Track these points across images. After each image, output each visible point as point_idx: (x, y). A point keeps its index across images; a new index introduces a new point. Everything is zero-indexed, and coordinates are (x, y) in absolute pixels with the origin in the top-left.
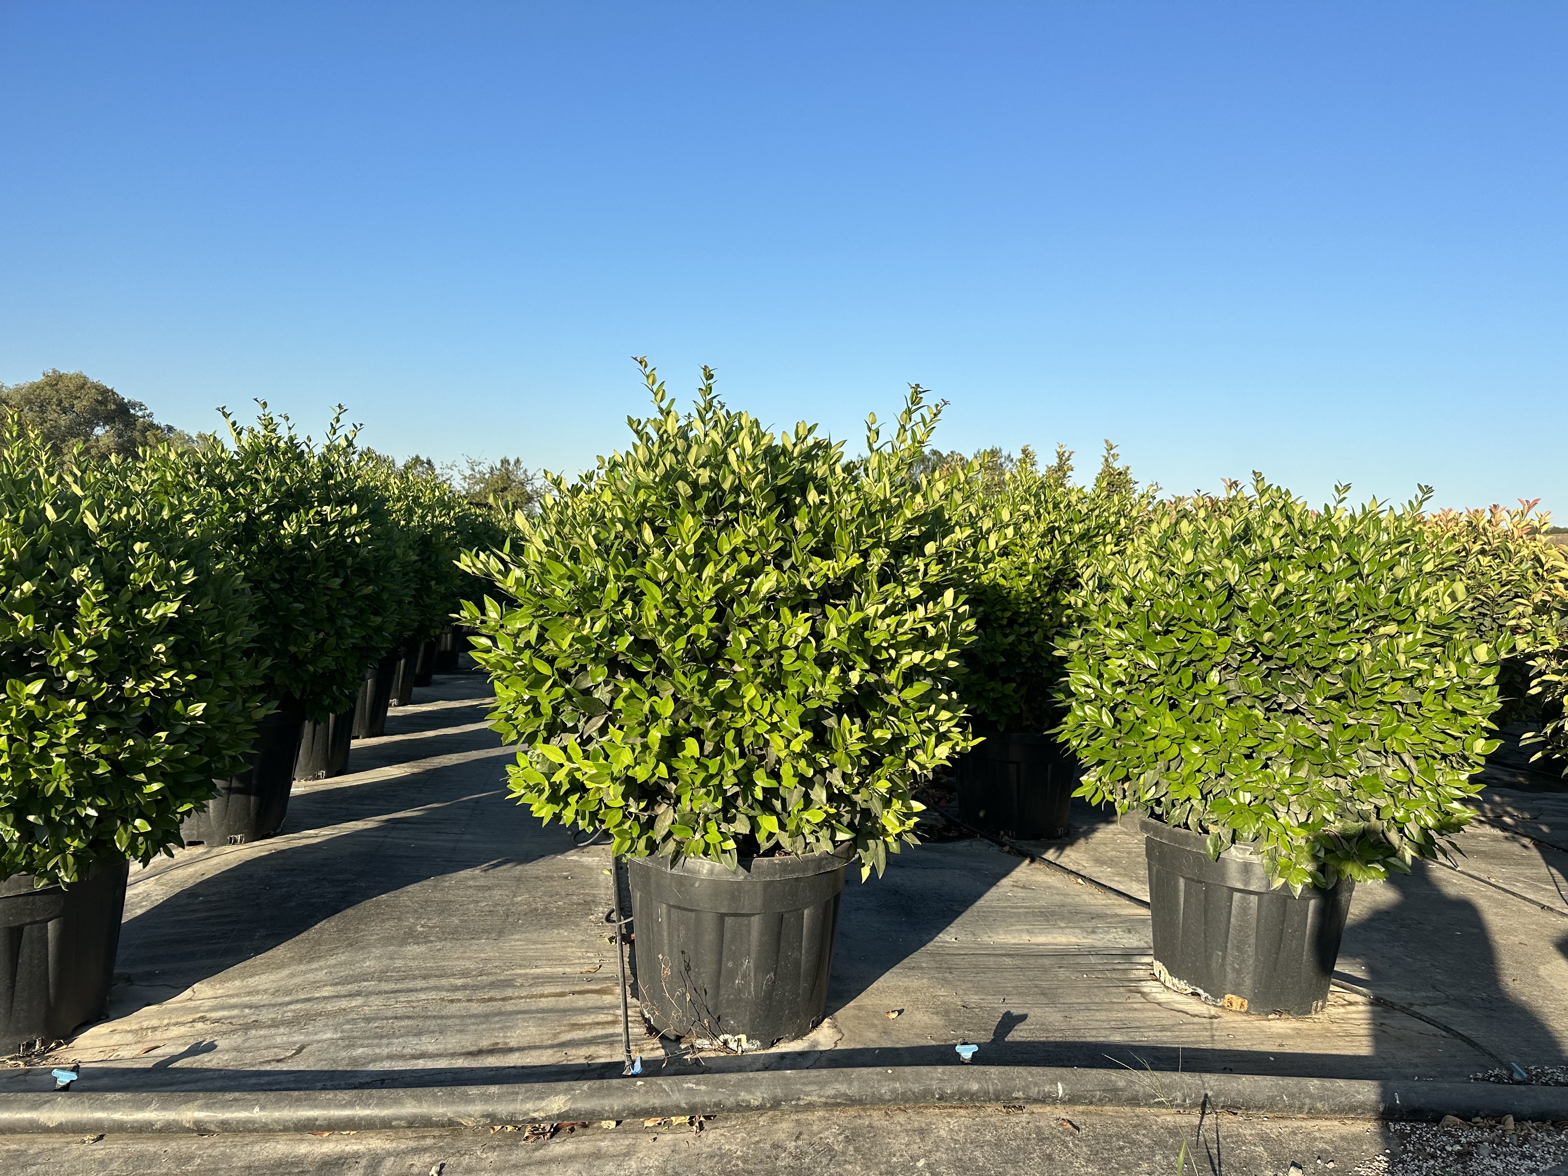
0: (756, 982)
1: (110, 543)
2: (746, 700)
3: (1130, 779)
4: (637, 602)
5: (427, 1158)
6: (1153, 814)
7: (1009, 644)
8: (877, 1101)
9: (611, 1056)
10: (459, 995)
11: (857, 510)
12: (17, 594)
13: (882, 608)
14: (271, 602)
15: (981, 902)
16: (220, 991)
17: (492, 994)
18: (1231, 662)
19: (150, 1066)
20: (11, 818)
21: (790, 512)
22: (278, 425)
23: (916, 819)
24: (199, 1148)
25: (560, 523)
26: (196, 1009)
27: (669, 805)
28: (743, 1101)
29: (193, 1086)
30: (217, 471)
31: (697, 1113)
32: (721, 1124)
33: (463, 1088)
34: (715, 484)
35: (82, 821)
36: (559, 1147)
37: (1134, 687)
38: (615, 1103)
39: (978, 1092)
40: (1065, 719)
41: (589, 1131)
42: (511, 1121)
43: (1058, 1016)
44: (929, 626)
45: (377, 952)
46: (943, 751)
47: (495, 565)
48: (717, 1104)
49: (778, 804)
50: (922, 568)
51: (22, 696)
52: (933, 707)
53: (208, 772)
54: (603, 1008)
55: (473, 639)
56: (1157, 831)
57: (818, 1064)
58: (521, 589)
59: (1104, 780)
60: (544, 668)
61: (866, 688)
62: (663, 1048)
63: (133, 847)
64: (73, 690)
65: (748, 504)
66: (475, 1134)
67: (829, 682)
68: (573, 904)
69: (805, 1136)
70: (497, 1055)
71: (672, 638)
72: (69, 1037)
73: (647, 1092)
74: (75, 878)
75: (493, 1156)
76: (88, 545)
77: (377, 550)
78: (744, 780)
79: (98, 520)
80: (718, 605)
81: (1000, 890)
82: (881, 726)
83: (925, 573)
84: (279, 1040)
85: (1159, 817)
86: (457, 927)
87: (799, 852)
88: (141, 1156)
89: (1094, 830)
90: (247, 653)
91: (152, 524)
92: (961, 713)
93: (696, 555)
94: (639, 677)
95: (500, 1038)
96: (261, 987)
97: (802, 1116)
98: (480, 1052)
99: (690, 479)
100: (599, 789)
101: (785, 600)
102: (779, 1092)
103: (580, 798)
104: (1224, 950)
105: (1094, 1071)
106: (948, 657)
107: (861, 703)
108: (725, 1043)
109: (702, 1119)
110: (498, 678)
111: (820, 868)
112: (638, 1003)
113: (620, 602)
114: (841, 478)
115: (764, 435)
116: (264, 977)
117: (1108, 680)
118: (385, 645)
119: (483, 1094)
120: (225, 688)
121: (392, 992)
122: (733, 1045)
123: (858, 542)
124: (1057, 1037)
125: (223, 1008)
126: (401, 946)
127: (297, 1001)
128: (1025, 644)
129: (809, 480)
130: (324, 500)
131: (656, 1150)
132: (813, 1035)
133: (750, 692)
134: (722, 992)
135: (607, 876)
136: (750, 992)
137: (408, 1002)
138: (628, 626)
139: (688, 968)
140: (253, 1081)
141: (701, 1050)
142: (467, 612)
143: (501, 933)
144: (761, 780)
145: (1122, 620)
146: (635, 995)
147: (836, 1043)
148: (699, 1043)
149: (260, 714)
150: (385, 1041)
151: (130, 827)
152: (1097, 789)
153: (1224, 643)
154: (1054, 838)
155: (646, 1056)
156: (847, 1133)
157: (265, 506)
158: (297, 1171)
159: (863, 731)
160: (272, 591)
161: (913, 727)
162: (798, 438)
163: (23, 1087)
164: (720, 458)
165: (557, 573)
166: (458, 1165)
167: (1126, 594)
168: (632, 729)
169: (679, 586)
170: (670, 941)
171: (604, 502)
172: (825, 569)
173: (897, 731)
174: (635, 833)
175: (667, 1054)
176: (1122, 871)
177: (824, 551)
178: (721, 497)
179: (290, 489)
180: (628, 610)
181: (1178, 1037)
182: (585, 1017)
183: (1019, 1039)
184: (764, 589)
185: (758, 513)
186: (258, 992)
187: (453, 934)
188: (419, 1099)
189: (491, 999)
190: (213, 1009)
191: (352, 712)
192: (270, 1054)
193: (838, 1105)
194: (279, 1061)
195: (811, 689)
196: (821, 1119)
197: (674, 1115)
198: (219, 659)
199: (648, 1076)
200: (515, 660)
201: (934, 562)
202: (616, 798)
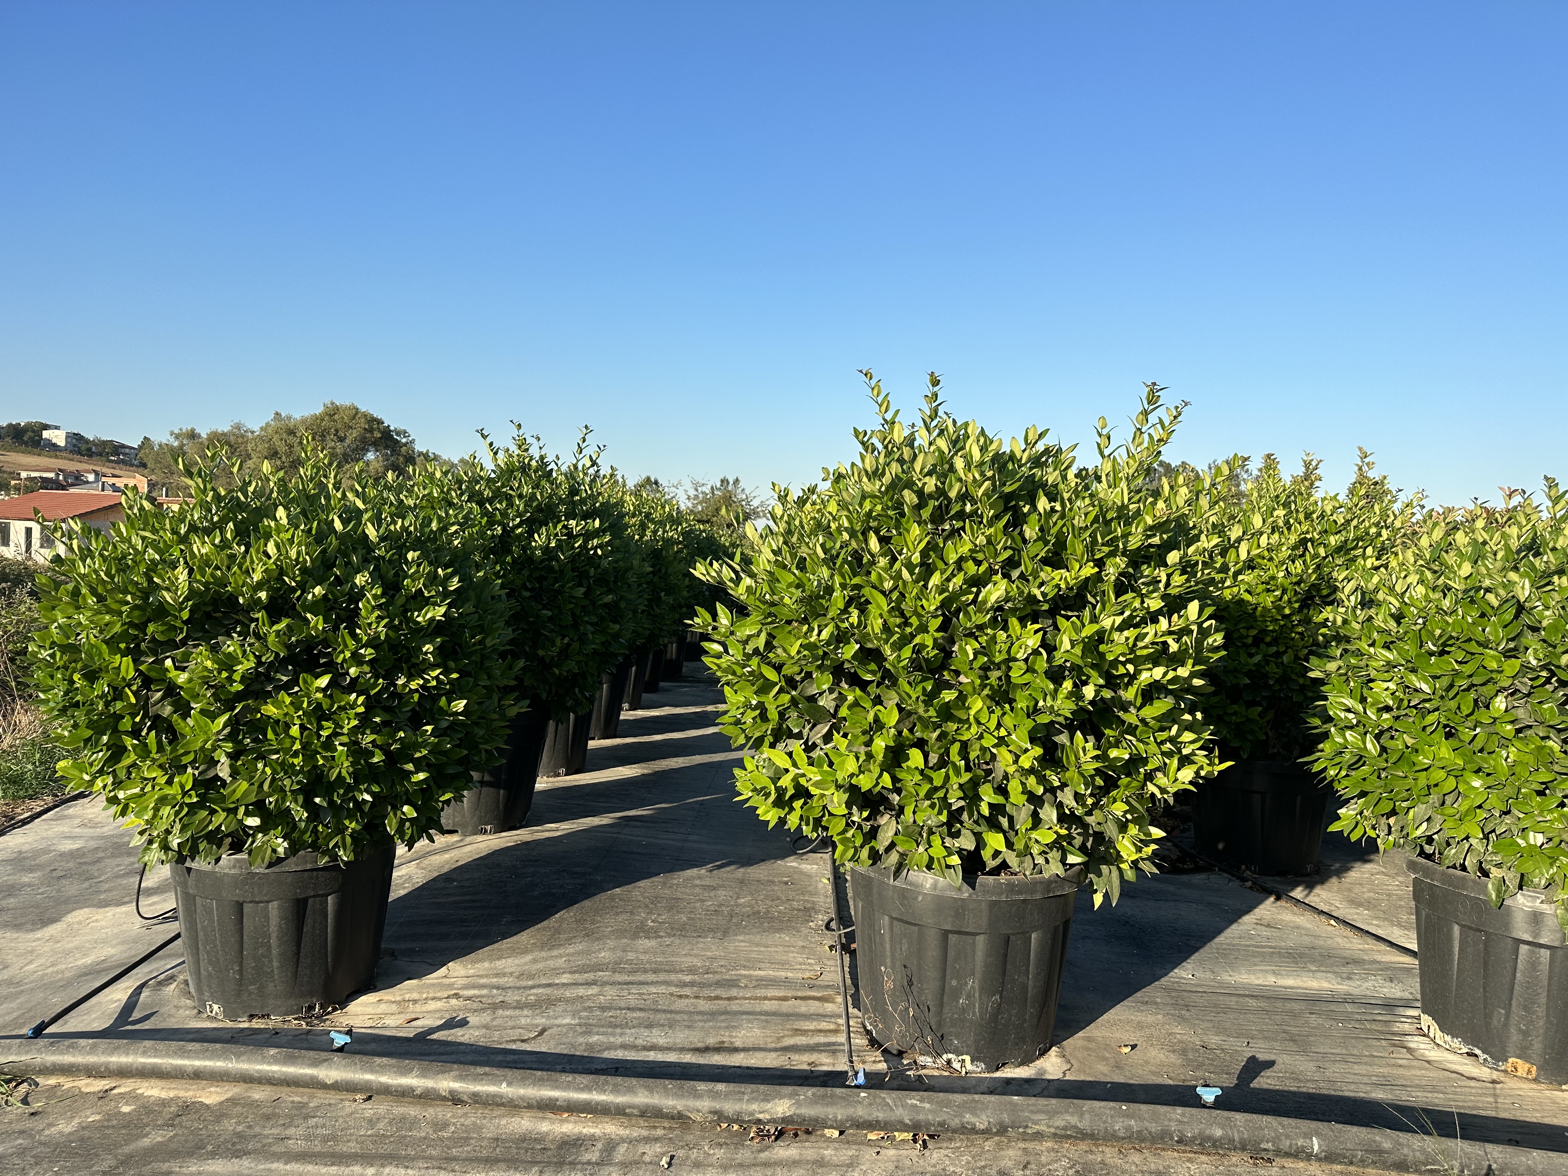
0: (981, 1003)
1: (387, 552)
2: (972, 712)
3: (1396, 814)
4: (863, 610)
5: (658, 1148)
6: (1422, 853)
7: (1255, 665)
8: (1110, 1138)
9: (834, 1065)
10: (687, 991)
11: (1091, 517)
12: (310, 597)
13: (1119, 620)
14: (523, 608)
15: (1220, 939)
16: (471, 971)
17: (718, 992)
18: (1520, 686)
19: (411, 1035)
20: (301, 799)
21: (1018, 521)
22: (530, 445)
23: (1154, 847)
24: (453, 1117)
25: (789, 532)
26: (450, 986)
27: (892, 816)
28: (968, 1123)
29: (448, 1058)
30: (477, 488)
31: (921, 1130)
32: (945, 1145)
33: (692, 1083)
34: (941, 492)
35: (359, 805)
36: (784, 1151)
37: (1403, 713)
38: (839, 1112)
39: (1221, 1138)
40: (1321, 746)
41: (812, 1138)
42: (738, 1120)
43: (1311, 1066)
44: (1170, 641)
45: (611, 943)
46: (1187, 775)
47: (727, 574)
48: (942, 1124)
49: (1004, 822)
50: (1164, 579)
51: (312, 689)
52: (1175, 728)
53: (466, 763)
54: (825, 1016)
55: (706, 645)
56: (1427, 872)
57: (1045, 1092)
58: (751, 597)
59: (1365, 813)
60: (771, 675)
61: (1100, 704)
62: (885, 1061)
63: (400, 831)
64: (354, 686)
65: (974, 513)
66: (703, 1129)
67: (1061, 696)
68: (794, 909)
69: (1033, 1166)
70: (724, 1054)
71: (898, 647)
72: (343, 1003)
73: (870, 1104)
74: (352, 857)
75: (719, 1153)
76: (368, 553)
77: (616, 562)
78: (971, 794)
79: (377, 531)
80: (943, 614)
81: (1241, 927)
82: (1117, 745)
83: (1168, 584)
84: (523, 1021)
85: (1429, 857)
86: (685, 924)
87: (1027, 873)
88: (403, 1119)
89: (1348, 869)
90: (503, 656)
91: (422, 535)
92: (1206, 736)
93: (922, 564)
94: (864, 685)
95: (725, 1037)
96: (507, 970)
97: (1027, 1145)
98: (706, 1050)
99: (915, 488)
100: (823, 796)
101: (1013, 611)
102: (1006, 1118)
103: (805, 803)
104: (1508, 1007)
105: (1355, 1129)
106: (1193, 675)
107: (1095, 720)
108: (949, 1062)
109: (926, 1137)
110: (728, 684)
111: (1049, 892)
112: (860, 1014)
113: (845, 611)
114: (1073, 485)
115: (992, 442)
116: (510, 960)
117: (1373, 705)
118: (622, 651)
119: (711, 1091)
120: (484, 687)
121: (625, 984)
122: (956, 1065)
123: (1092, 551)
124: (1309, 1088)
125: (474, 987)
126: (633, 939)
127: (539, 986)
128: (1273, 665)
129: (1039, 487)
130: (570, 516)
131: (879, 1164)
132: (1040, 1063)
133: (977, 704)
134: (946, 1010)
135: (825, 884)
136: (974, 1013)
137: (640, 994)
138: (853, 634)
139: (910, 983)
140: (500, 1058)
141: (924, 1067)
142: (700, 620)
143: (726, 933)
144: (988, 796)
145: (1390, 639)
146: (857, 1005)
147: (1064, 1073)
148: (922, 1060)
149: (513, 712)
150: (618, 1031)
151: (399, 813)
152: (1357, 823)
153: (1512, 666)
154: (1302, 876)
155: (869, 1068)
156: (1078, 1167)
157: (518, 520)
158: (539, 1147)
159: (1098, 748)
160: (524, 598)
161: (1153, 748)
162: (1027, 443)
163: (305, 1045)
164: (946, 466)
165: (785, 581)
166: (688, 1158)
167: (1393, 610)
168: (856, 737)
169: (904, 596)
170: (893, 955)
171: (830, 513)
172: (1058, 578)
173: (1135, 752)
174: (859, 842)
175: (889, 1068)
176: (1382, 915)
177: (1056, 560)
178: (947, 506)
179: (540, 504)
180: (854, 618)
181: (1450, 1100)
182: (807, 1023)
183: (1265, 1086)
184: (993, 599)
185: (985, 521)
186: (504, 975)
187: (681, 931)
188: (651, 1090)
189: (717, 998)
190: (466, 987)
191: (591, 712)
192: (515, 1034)
193: (1069, 1137)
194: (523, 1041)
195: (1041, 703)
196: (1049, 1150)
197: (897, 1130)
198: (479, 660)
199: (871, 1088)
200: (744, 666)
201: (1178, 572)
202: (840, 806)
